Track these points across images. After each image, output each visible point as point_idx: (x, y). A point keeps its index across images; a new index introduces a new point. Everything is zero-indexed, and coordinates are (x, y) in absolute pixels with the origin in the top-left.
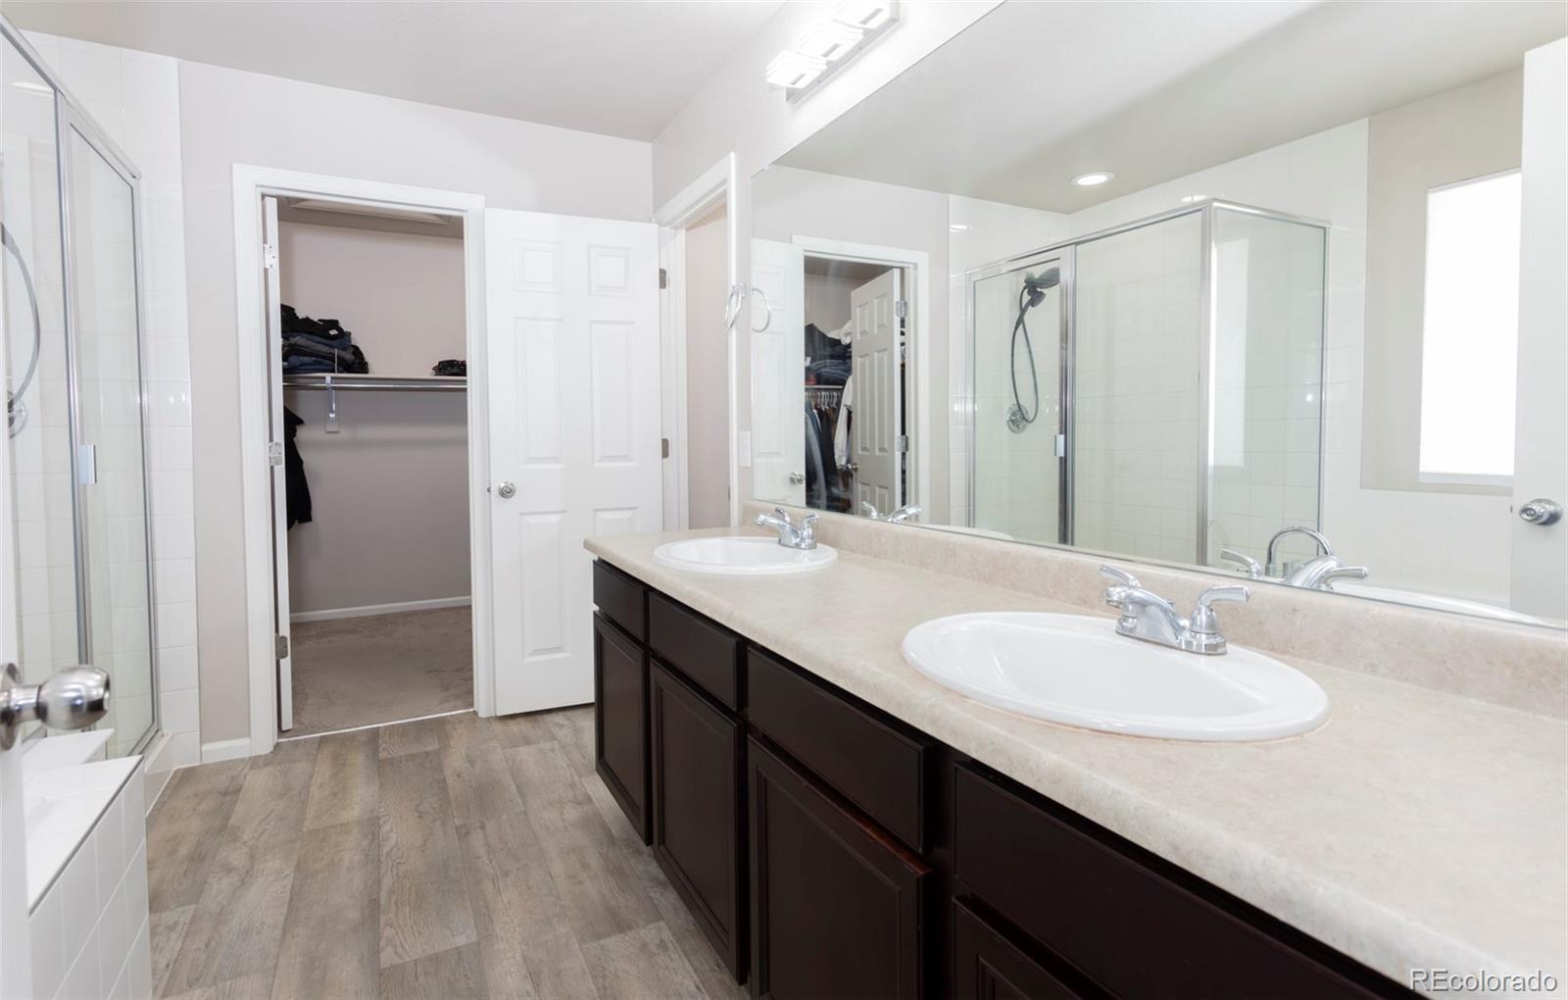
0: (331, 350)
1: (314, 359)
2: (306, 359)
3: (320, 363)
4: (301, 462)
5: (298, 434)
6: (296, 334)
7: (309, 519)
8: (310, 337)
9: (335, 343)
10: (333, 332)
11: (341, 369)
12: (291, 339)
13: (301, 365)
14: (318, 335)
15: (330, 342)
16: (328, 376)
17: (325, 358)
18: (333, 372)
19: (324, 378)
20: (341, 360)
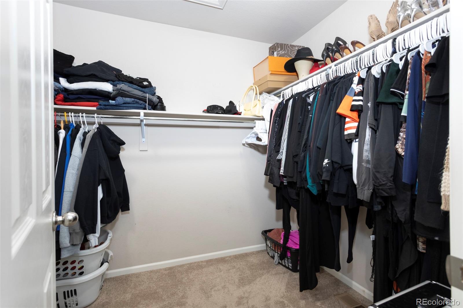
0: (144, 95)
1: (133, 99)
2: (128, 100)
3: (137, 103)
4: (123, 171)
5: (120, 153)
6: (121, 82)
7: (129, 209)
8: (130, 85)
9: (146, 90)
10: (145, 83)
11: (151, 107)
12: (118, 85)
13: (124, 104)
14: (135, 84)
15: (143, 89)
16: (142, 112)
17: (139, 99)
18: (145, 109)
19: (139, 113)
20: (150, 101)
